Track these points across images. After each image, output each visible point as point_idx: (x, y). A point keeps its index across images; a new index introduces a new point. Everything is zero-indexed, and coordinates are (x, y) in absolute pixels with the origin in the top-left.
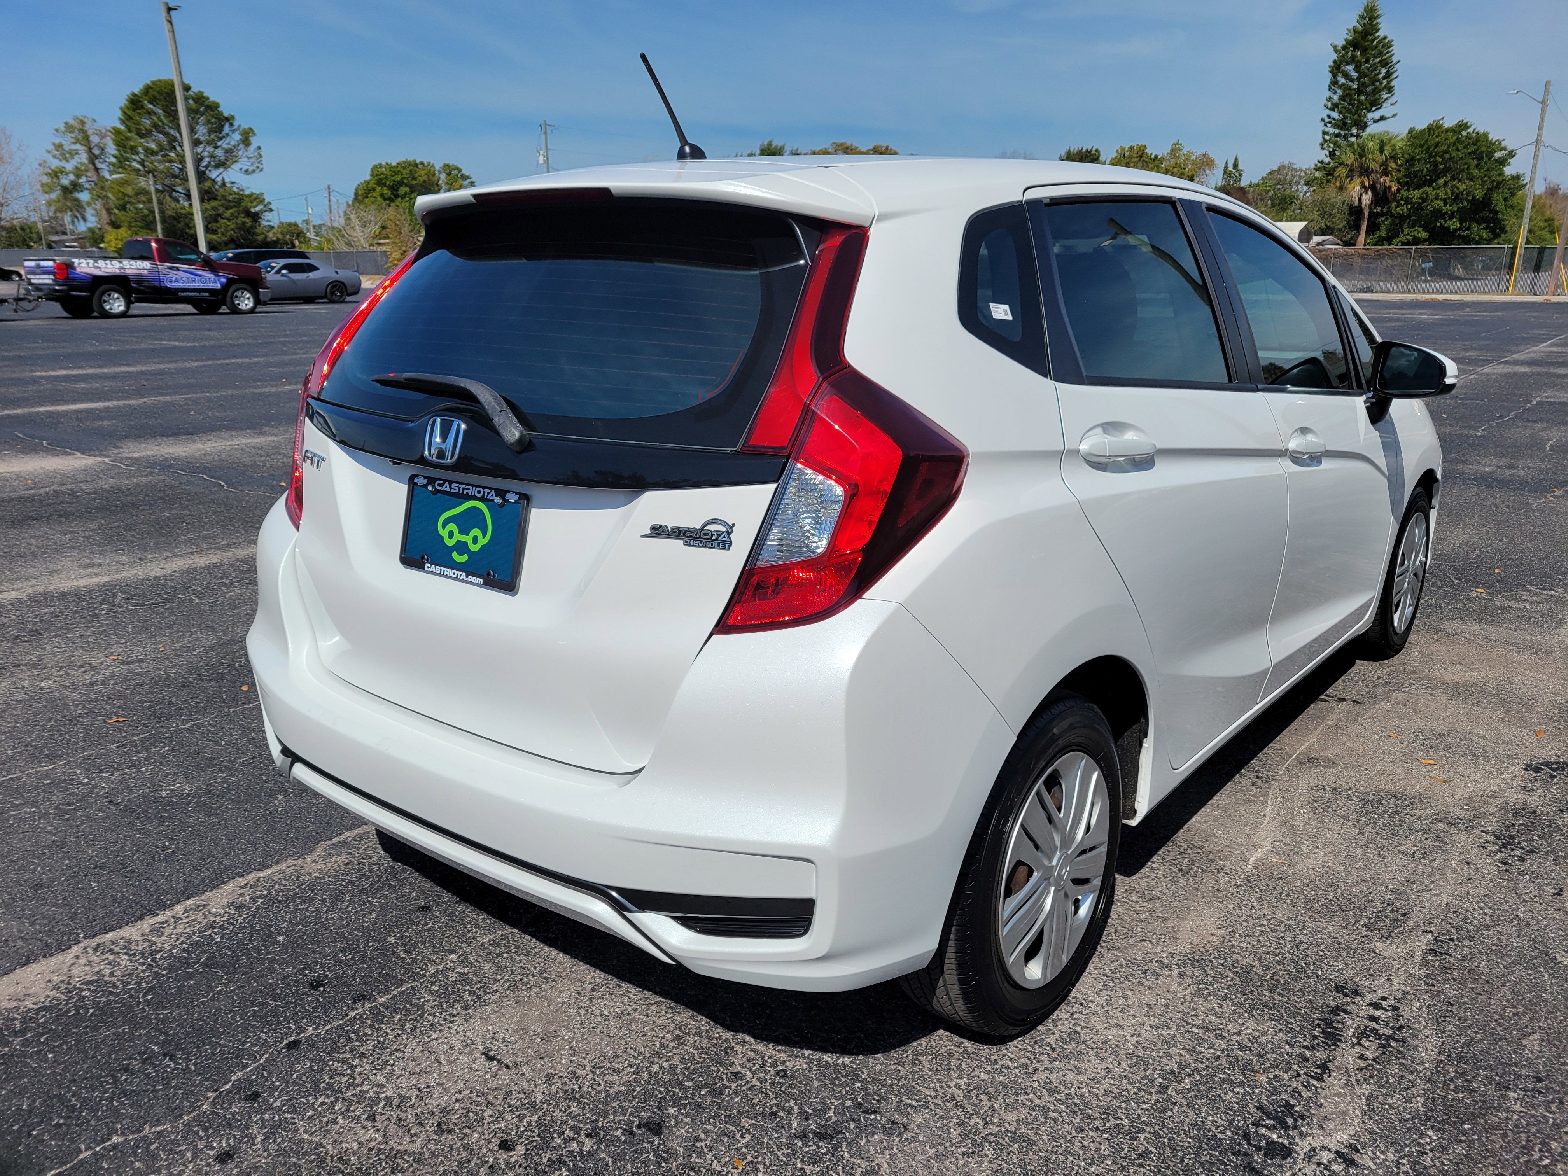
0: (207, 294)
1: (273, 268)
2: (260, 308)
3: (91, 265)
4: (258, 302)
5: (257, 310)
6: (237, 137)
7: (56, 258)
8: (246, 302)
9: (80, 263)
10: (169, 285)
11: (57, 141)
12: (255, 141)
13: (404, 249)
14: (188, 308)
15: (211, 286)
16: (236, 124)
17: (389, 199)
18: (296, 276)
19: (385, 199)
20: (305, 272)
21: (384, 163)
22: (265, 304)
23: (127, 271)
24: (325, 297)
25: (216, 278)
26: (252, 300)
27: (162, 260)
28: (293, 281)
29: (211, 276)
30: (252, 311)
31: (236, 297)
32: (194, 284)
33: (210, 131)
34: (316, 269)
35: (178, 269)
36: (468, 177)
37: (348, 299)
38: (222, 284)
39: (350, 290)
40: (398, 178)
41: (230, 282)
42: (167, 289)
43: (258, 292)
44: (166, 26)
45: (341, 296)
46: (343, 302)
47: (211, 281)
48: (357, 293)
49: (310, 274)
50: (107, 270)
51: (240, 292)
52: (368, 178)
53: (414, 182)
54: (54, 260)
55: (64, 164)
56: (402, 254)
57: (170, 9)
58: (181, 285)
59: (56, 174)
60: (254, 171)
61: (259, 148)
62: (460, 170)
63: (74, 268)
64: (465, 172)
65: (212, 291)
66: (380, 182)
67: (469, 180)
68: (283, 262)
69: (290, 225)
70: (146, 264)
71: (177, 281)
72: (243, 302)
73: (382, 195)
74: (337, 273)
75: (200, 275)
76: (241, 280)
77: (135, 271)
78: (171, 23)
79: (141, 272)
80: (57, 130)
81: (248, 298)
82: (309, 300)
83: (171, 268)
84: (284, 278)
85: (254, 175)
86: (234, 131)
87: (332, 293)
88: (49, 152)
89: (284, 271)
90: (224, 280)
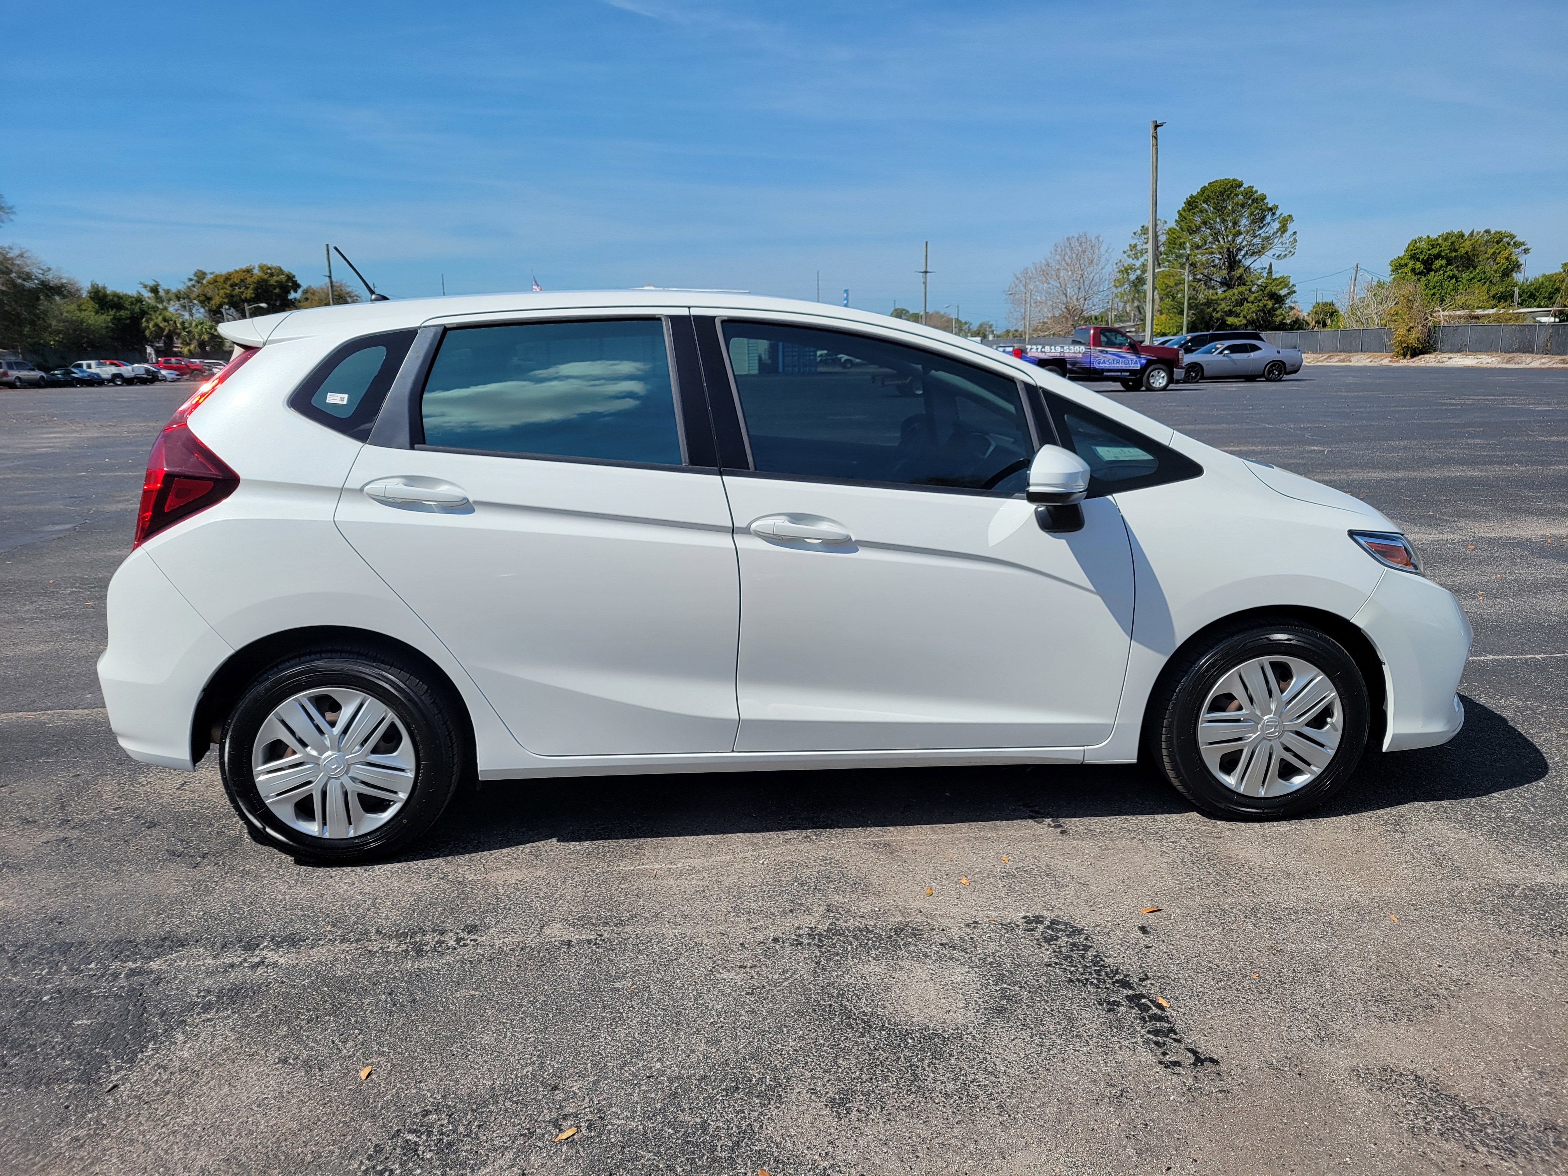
0: (1128, 374)
1: (1217, 349)
2: (1171, 386)
3: (1039, 350)
4: (1171, 380)
5: (1168, 388)
6: (1276, 225)
7: (1015, 345)
8: (1160, 381)
9: (1031, 349)
10: (1097, 366)
11: (1133, 242)
12: (1291, 227)
13: (1411, 325)
14: (1118, 386)
15: (1132, 366)
16: (1278, 213)
17: (1421, 273)
18: (1236, 356)
19: (1416, 274)
20: (1247, 351)
21: (1425, 237)
22: (1178, 382)
23: (1066, 355)
24: (1263, 375)
25: (1138, 360)
26: (1166, 378)
27: (1095, 345)
28: (1233, 361)
29: (1134, 358)
30: (1164, 389)
31: (1153, 376)
32: (1118, 365)
33: (1254, 222)
34: (1259, 349)
35: (1107, 352)
36: (1523, 244)
37: (1286, 377)
38: (1141, 365)
39: (1288, 369)
40: (1435, 251)
41: (1149, 363)
42: (1095, 369)
43: (1173, 371)
44: (1151, 141)
45: (1279, 375)
46: (1280, 380)
47: (1133, 362)
48: (1296, 371)
49: (1252, 354)
50: (1050, 354)
51: (1156, 372)
52: (1402, 254)
53: (1454, 254)
54: (1014, 347)
55: (1134, 262)
56: (1409, 330)
57: (1156, 127)
58: (1107, 366)
59: (1127, 270)
60: (1286, 255)
61: (1295, 233)
62: (1512, 237)
63: (1026, 353)
64: (1519, 239)
65: (1132, 372)
66: (1414, 257)
67: (1523, 247)
68: (1228, 343)
69: (1325, 304)
70: (1082, 349)
71: (1104, 362)
72: (1157, 380)
73: (1413, 270)
74: (1279, 352)
75: (1124, 357)
76: (1160, 361)
77: (1071, 355)
78: (1156, 138)
79: (1077, 355)
80: (1135, 233)
81: (1163, 377)
82: (1250, 378)
83: (1101, 351)
84: (1225, 358)
85: (1286, 259)
86: (1274, 221)
87: (1270, 372)
88: (1125, 252)
89: (1226, 352)
90: (1144, 361)
